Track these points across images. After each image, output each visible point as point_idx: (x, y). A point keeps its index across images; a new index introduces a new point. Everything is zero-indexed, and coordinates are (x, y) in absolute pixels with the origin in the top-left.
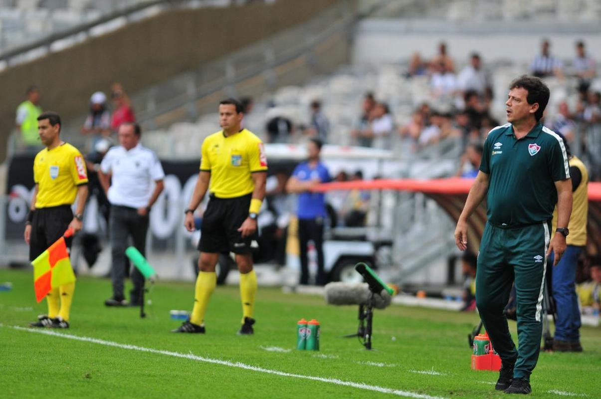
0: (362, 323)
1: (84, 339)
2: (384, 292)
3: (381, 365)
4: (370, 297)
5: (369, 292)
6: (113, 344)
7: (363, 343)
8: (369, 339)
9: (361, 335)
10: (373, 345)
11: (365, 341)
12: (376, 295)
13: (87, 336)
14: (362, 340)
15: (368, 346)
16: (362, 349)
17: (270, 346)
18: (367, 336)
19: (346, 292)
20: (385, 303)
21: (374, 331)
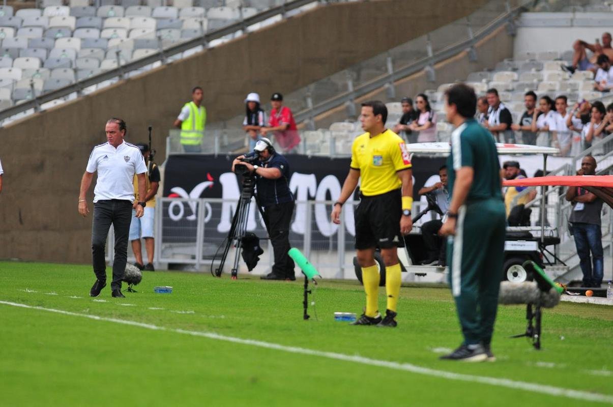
0: (530, 323)
1: (247, 342)
2: (553, 290)
3: (551, 365)
4: (539, 296)
5: (537, 291)
6: (277, 346)
7: (533, 343)
8: (538, 339)
9: (529, 335)
10: (542, 345)
11: (533, 340)
12: (545, 294)
13: (251, 339)
14: (531, 339)
15: (537, 346)
16: (531, 349)
17: (437, 346)
18: (536, 336)
19: (514, 291)
20: (554, 302)
21: (543, 331)
